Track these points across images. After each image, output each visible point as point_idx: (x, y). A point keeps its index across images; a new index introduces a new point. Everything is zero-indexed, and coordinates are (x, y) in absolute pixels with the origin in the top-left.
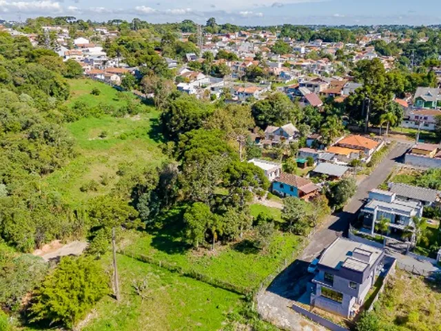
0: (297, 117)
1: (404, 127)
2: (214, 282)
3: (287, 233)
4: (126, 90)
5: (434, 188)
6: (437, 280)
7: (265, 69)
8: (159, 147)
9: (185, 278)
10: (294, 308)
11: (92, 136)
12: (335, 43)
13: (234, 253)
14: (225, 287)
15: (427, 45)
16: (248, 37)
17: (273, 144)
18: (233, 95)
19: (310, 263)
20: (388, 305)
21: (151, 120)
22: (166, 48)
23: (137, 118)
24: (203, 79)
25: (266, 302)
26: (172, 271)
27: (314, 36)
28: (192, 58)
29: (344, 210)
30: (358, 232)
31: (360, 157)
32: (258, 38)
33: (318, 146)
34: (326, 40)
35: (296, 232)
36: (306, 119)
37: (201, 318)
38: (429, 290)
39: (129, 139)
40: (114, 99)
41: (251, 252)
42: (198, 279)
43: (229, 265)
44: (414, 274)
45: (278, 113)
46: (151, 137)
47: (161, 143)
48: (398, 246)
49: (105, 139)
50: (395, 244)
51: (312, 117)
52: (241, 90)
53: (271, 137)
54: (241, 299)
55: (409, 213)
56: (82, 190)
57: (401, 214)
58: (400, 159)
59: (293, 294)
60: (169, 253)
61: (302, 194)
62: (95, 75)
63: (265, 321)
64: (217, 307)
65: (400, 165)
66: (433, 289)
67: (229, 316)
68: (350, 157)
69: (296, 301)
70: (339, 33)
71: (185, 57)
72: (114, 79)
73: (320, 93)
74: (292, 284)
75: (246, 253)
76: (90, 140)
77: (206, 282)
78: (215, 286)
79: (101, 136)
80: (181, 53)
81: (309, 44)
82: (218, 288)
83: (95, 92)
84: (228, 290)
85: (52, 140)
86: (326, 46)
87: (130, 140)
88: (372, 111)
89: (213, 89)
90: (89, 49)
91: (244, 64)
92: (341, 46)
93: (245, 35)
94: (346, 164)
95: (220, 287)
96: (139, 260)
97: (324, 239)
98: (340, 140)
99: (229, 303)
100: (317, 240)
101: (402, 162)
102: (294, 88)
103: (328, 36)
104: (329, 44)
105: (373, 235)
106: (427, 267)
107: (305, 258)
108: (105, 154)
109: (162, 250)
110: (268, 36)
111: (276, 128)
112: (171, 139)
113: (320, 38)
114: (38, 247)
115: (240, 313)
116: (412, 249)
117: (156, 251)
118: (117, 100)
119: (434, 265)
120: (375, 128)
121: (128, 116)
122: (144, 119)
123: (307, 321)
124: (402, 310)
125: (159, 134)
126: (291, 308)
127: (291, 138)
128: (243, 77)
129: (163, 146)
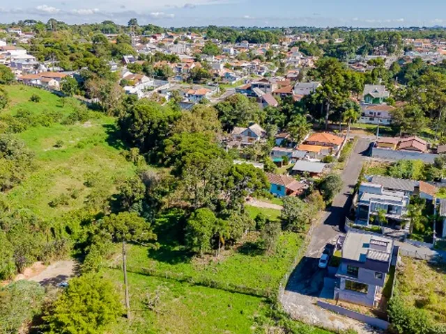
0: (261, 118)
1: (363, 123)
2: (230, 288)
3: (286, 232)
4: (69, 95)
5: (407, 178)
6: (439, 263)
7: (210, 71)
8: (121, 153)
9: (197, 286)
10: (318, 304)
11: (46, 146)
12: (261, 45)
13: (239, 256)
14: (242, 291)
15: (344, 46)
16: (175, 38)
17: (242, 145)
18: (184, 98)
19: (319, 259)
20: (404, 291)
21: (104, 126)
22: (101, 50)
23: (88, 125)
24: (147, 81)
25: (289, 301)
26: (181, 281)
27: (240, 37)
28: (131, 60)
29: (333, 205)
30: (355, 225)
31: (331, 152)
32: (186, 39)
33: (287, 144)
34: (253, 41)
35: (295, 230)
36: (268, 119)
37: (227, 326)
38: (435, 273)
39: (88, 147)
40: (57, 106)
41: (257, 254)
42: (212, 287)
43: (240, 269)
44: (417, 259)
45: (240, 114)
46: (110, 144)
47: (122, 150)
48: (394, 235)
49: (62, 148)
50: (390, 233)
51: (275, 117)
52: (191, 92)
53: (239, 138)
54: (262, 301)
55: (400, 203)
56: (51, 205)
57: (392, 204)
58: (367, 153)
59: (312, 291)
60: (172, 263)
61: (289, 192)
62: (30, 80)
63: (295, 320)
64: (241, 312)
65: (368, 158)
66: (438, 271)
67: (256, 319)
68: (321, 154)
69: (318, 296)
70: (264, 34)
71: (123, 60)
72: (53, 84)
73: (273, 94)
74: (308, 281)
75: (253, 256)
76: (46, 150)
77: (220, 288)
78: (232, 292)
79: (56, 146)
80: (117, 55)
81: (236, 45)
82: (236, 293)
83: (34, 99)
84: (247, 294)
85: (10, 153)
86: (252, 47)
87: (88, 149)
88: (331, 109)
89: (160, 92)
90: (10, 51)
91: (187, 66)
92: (268, 47)
93: (171, 37)
94: (319, 160)
95: (237, 292)
96: (140, 273)
97: (323, 234)
98: (306, 138)
99: (252, 307)
100: (317, 236)
101: (369, 156)
102: (246, 88)
103: (254, 37)
104: (255, 45)
105: (370, 226)
106: (426, 251)
107: (312, 254)
108: (66, 165)
109: (163, 261)
110: (195, 37)
111: (243, 129)
112: (133, 146)
113: (246, 39)
114: (19, 272)
115: (267, 316)
116: (409, 236)
117: (156, 262)
118: (61, 107)
119: (432, 249)
120: (335, 125)
121: (78, 123)
122: (96, 126)
123: (333, 315)
124: (418, 294)
125: (117, 141)
126: (315, 304)
127: (259, 139)
128: (188, 79)
129: (126, 152)
